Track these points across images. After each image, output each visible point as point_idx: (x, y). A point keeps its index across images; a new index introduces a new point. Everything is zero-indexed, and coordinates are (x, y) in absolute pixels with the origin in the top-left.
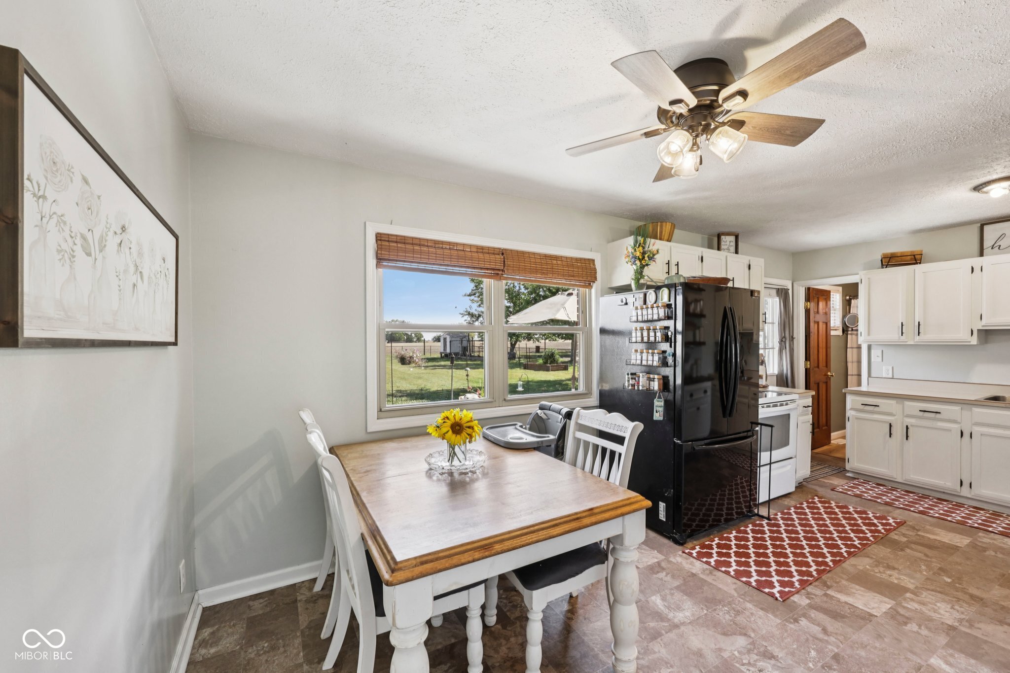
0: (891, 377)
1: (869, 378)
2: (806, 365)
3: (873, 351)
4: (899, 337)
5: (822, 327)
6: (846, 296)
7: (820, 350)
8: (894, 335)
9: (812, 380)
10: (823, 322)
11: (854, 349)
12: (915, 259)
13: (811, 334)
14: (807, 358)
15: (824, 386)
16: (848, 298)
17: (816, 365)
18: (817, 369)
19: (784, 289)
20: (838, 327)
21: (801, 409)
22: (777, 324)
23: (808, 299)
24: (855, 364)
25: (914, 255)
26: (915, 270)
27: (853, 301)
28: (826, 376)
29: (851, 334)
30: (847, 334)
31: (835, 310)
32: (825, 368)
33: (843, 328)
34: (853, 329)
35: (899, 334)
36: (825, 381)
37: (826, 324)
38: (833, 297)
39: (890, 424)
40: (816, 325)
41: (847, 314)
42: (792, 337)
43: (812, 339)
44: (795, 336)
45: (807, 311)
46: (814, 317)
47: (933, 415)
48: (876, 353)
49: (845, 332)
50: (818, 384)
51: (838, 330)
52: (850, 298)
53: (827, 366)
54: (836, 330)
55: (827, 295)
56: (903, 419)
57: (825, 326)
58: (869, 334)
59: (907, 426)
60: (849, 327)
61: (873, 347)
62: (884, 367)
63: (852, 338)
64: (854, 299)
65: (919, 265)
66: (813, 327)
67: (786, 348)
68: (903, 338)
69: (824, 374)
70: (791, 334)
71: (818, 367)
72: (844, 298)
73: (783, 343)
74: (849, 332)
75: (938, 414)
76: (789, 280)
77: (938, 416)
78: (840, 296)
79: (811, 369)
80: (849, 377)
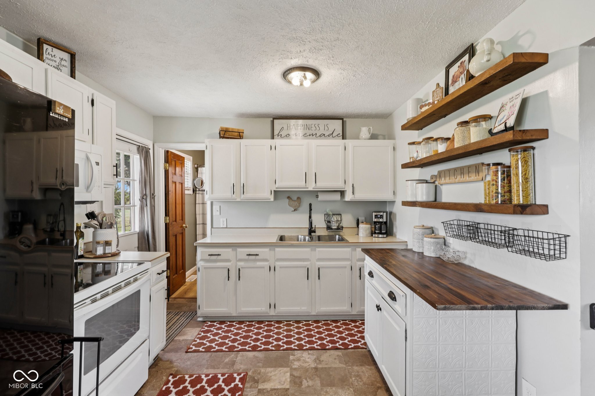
0: (225, 226)
1: (212, 229)
2: (165, 220)
3: (214, 207)
4: (232, 195)
5: (179, 186)
6: (195, 164)
7: (177, 206)
8: (228, 194)
9: (171, 233)
10: (179, 183)
11: (200, 204)
12: (239, 135)
13: (170, 192)
14: (167, 214)
15: (181, 236)
16: (196, 166)
17: (174, 220)
18: (175, 223)
19: (145, 147)
20: (190, 188)
21: (155, 276)
22: (138, 181)
23: (167, 161)
24: (201, 216)
25: (239, 133)
26: (240, 143)
27: (199, 169)
28: (182, 228)
29: (199, 193)
30: (196, 194)
31: (188, 174)
32: (181, 221)
33: (193, 189)
34: (200, 189)
35: (231, 193)
36: (181, 232)
37: (182, 184)
38: (186, 164)
39: (228, 269)
40: (174, 185)
41: (196, 178)
42: (153, 194)
43: (170, 196)
44: (156, 194)
45: (166, 172)
46: (172, 178)
47: (253, 257)
48: (216, 207)
49: (195, 192)
50: (176, 235)
51: (190, 190)
52: (197, 167)
53: (182, 220)
54: (189, 190)
55: (182, 161)
56: (236, 263)
57: (180, 186)
58: (212, 193)
59: (239, 269)
60: (197, 188)
61: (214, 203)
62: (221, 219)
63: (199, 196)
64: (200, 167)
65: (242, 140)
66: (171, 187)
67: (147, 205)
68: (234, 196)
69: (180, 226)
70: (152, 192)
71: (176, 221)
72: (194, 166)
73: (144, 201)
74: (197, 192)
75: (257, 256)
76: (151, 140)
77: (257, 257)
78: (191, 163)
79: (170, 223)
80: (197, 225)
